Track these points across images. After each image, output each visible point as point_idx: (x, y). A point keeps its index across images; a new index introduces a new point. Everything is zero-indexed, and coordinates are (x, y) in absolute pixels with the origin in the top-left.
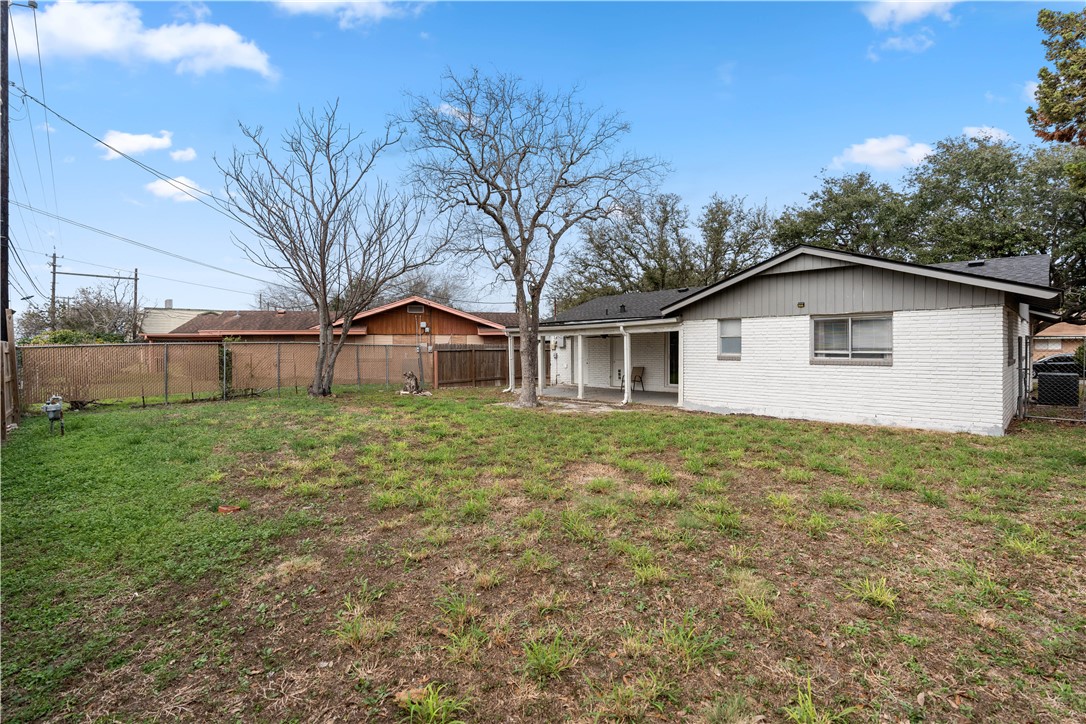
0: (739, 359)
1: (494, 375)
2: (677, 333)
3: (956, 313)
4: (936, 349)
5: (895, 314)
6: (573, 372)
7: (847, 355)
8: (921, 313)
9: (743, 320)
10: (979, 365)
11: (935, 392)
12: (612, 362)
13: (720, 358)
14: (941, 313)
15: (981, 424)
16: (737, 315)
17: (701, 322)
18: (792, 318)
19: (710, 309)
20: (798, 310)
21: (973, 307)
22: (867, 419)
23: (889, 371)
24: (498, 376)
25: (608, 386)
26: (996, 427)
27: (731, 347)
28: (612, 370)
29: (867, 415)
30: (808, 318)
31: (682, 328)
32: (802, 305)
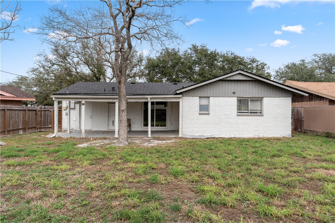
0: (208, 114)
1: (18, 126)
2: (179, 102)
3: (280, 99)
4: (275, 110)
5: (264, 98)
6: (80, 123)
7: (248, 113)
8: (271, 98)
9: (210, 98)
10: (286, 115)
11: (275, 125)
12: (109, 117)
13: (200, 114)
14: (277, 98)
15: (287, 134)
16: (209, 96)
17: (191, 98)
18: (230, 98)
19: (196, 92)
20: (233, 95)
21: (285, 97)
22: (256, 135)
23: (262, 118)
24: (21, 127)
25: (107, 130)
26: (290, 134)
27: (204, 109)
28: (108, 121)
29: (255, 134)
30: (236, 98)
31: (181, 100)
32: (234, 93)
